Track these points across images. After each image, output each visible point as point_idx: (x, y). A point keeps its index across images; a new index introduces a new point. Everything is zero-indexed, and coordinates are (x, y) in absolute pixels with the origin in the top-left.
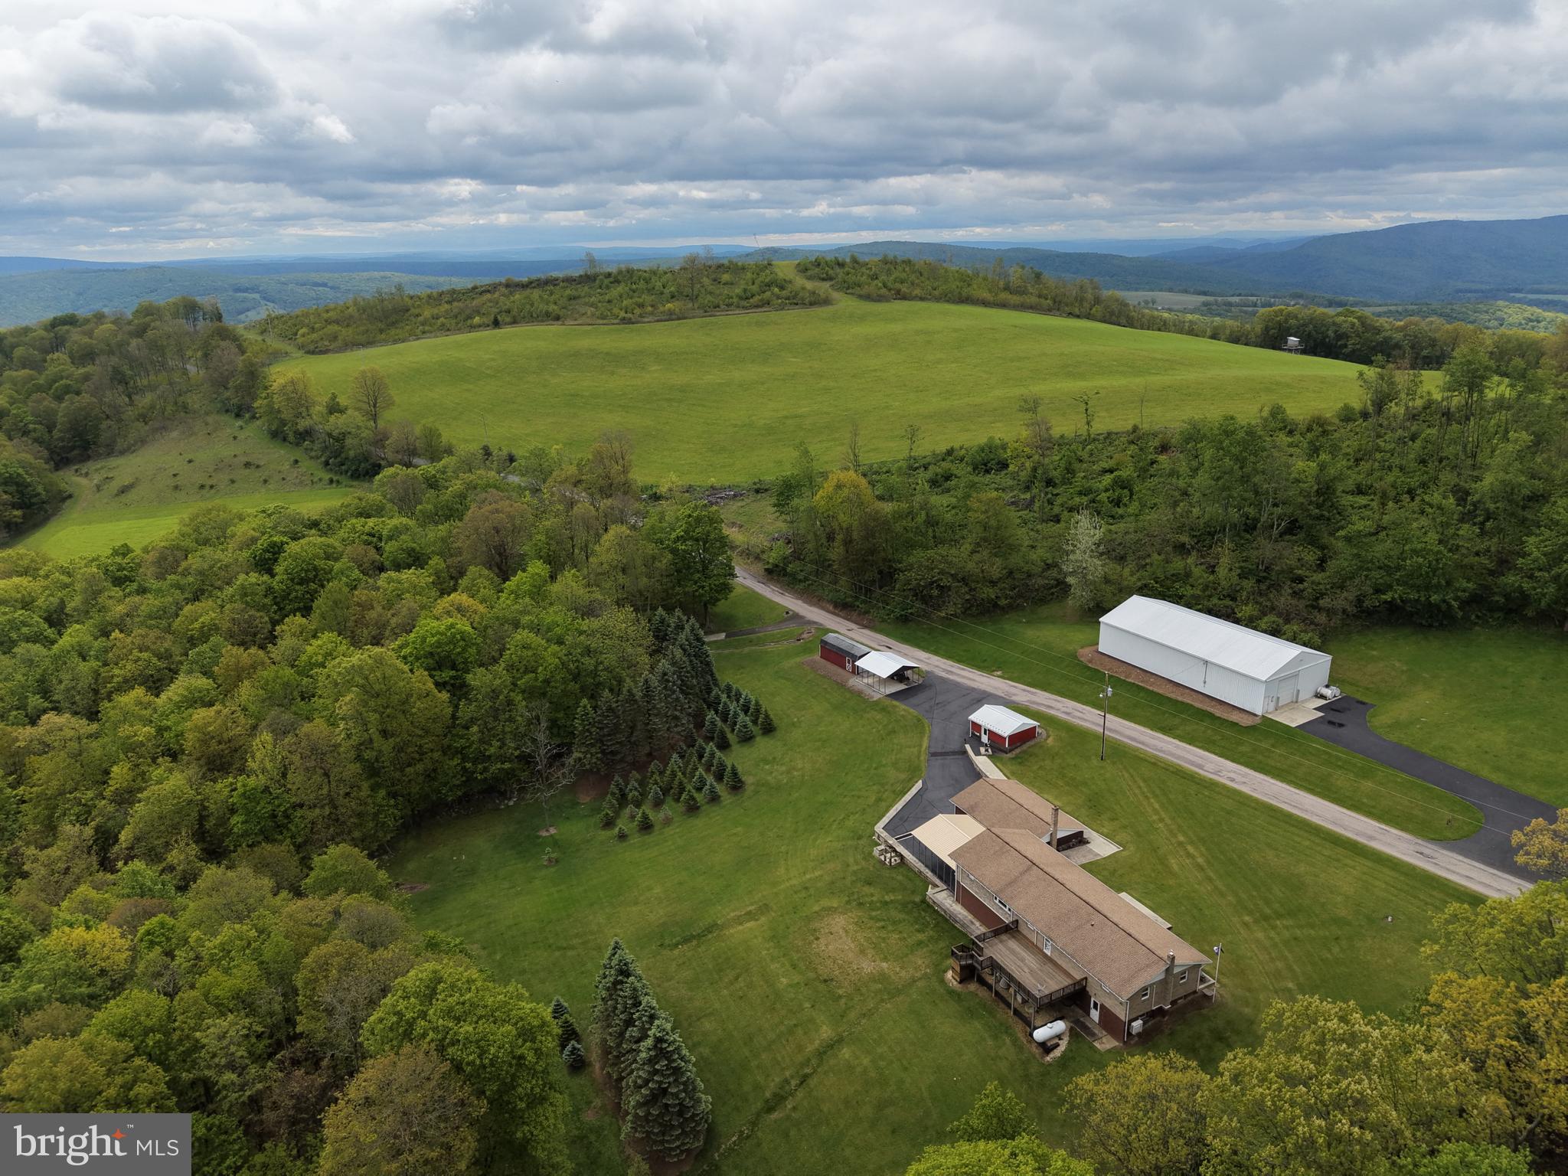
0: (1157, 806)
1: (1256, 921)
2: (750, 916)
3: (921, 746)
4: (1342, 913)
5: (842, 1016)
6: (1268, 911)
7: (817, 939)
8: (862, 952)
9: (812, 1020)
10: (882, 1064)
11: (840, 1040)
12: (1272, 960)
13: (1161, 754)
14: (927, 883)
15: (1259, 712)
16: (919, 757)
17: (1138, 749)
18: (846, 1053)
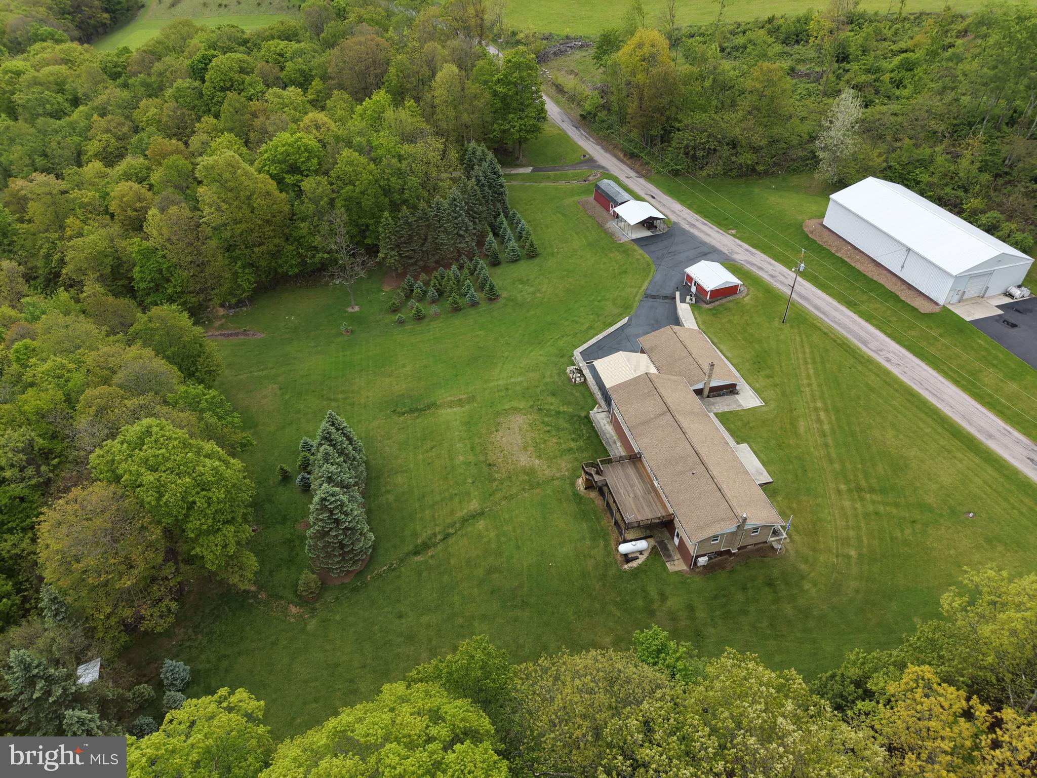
0: (811, 371)
1: (850, 491)
2: (460, 403)
3: (640, 288)
4: (930, 499)
5: (490, 495)
6: (863, 483)
7: (497, 431)
8: (525, 448)
9: (468, 493)
10: (503, 539)
11: (481, 514)
12: (847, 527)
13: (836, 326)
14: (595, 402)
15: (941, 302)
16: (635, 296)
17: (818, 318)
18: (481, 524)
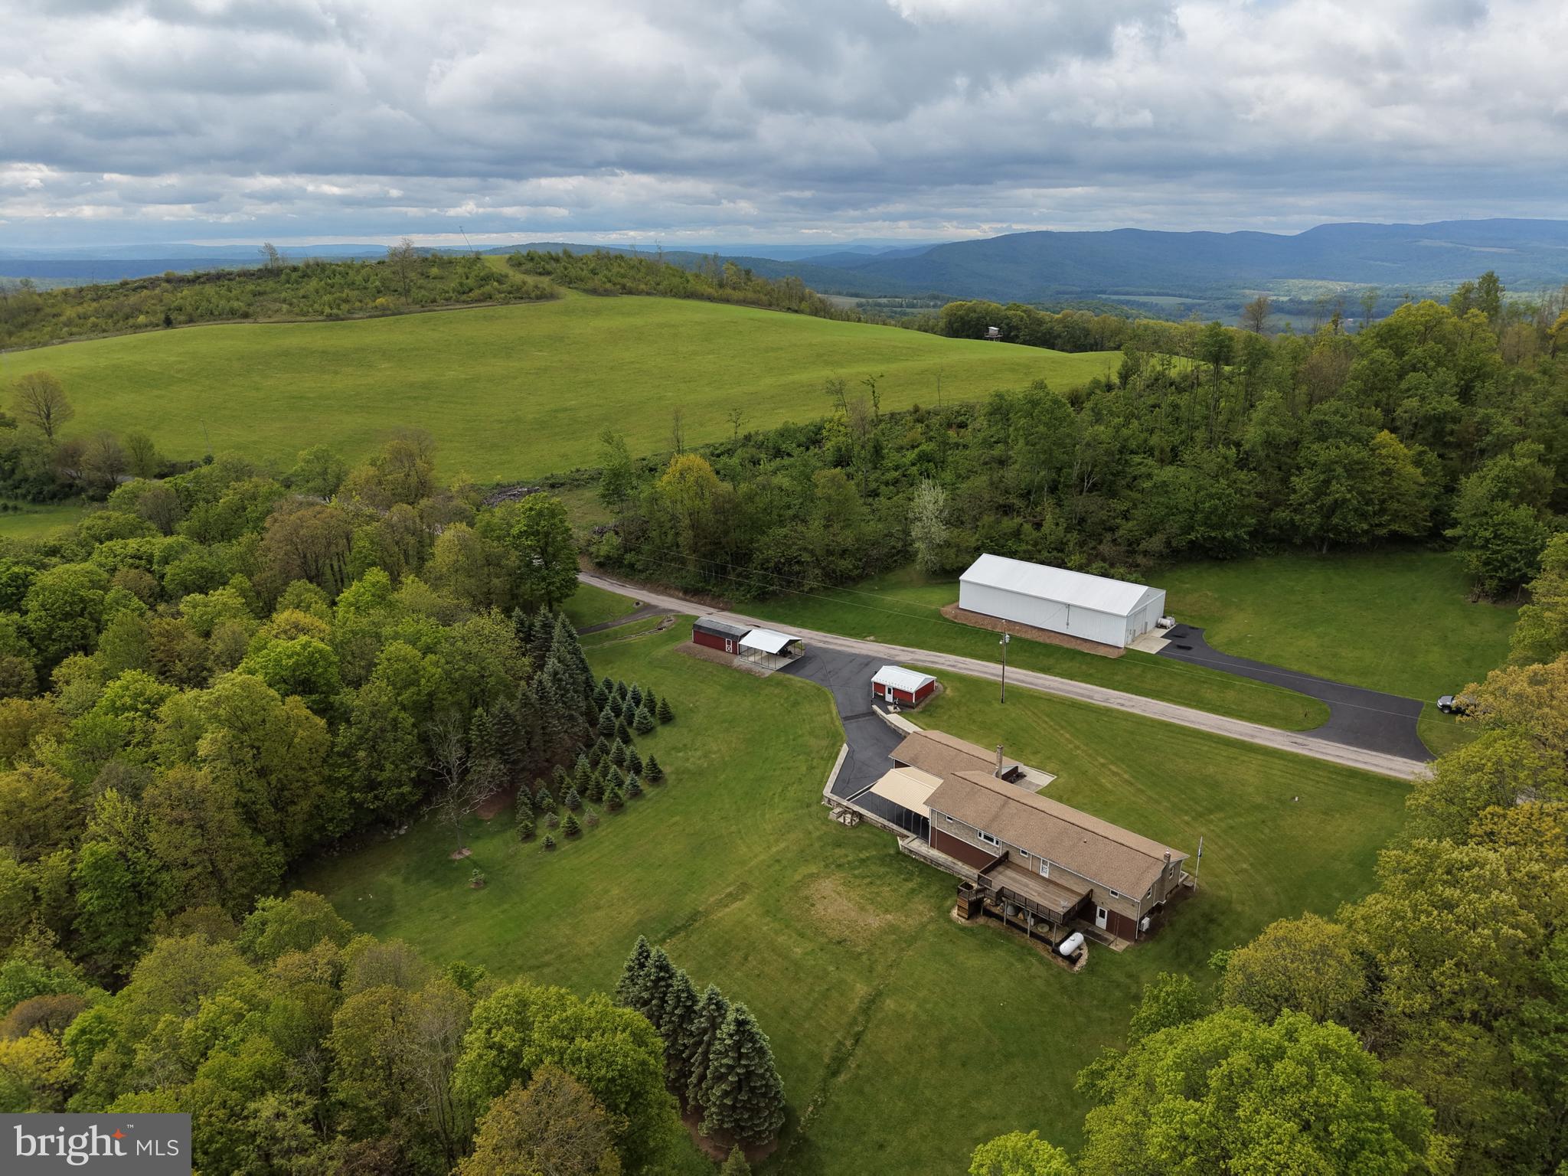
0: (1068, 736)
1: (1194, 819)
2: (732, 897)
3: (830, 712)
4: (1259, 800)
5: (870, 972)
6: (1200, 809)
7: (813, 905)
8: (862, 909)
9: (842, 981)
11: (879, 994)
14: (894, 835)
15: (1120, 645)
16: (833, 722)
17: (1030, 690)
18: (890, 1004)
